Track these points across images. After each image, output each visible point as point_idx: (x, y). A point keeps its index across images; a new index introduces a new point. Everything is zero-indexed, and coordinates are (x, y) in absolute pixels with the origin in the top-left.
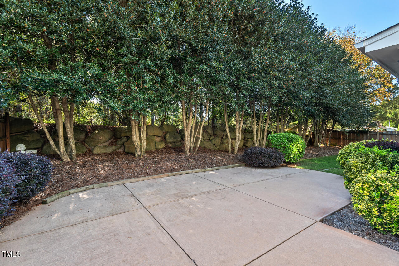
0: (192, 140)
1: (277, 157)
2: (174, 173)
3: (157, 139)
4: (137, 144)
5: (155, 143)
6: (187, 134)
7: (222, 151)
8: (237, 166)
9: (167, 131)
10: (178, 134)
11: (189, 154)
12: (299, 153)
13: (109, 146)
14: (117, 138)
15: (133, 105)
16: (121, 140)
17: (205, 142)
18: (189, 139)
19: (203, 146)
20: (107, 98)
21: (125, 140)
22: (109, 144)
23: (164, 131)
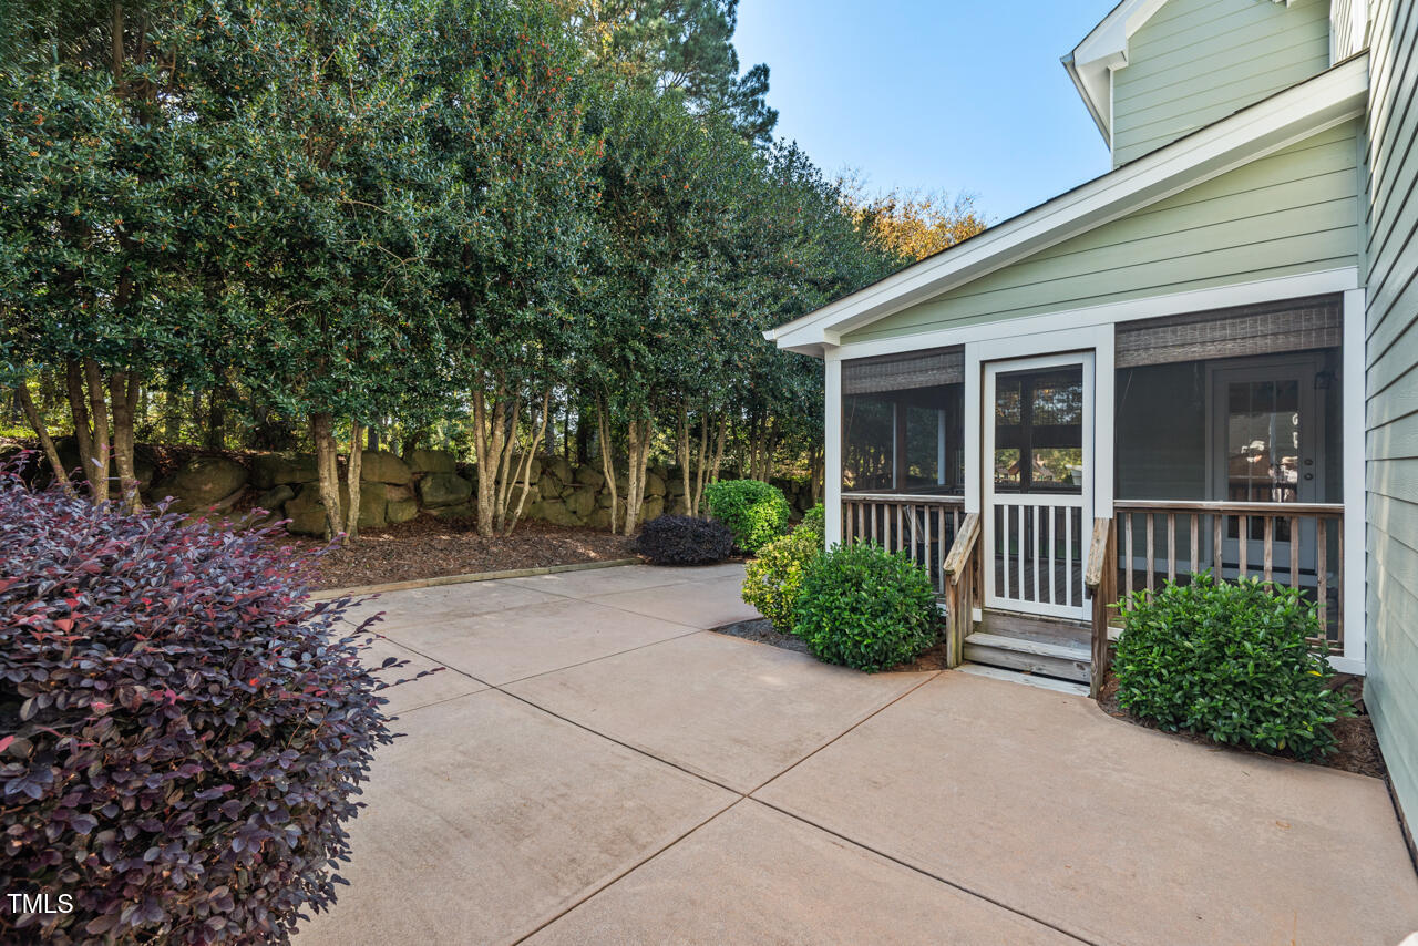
0: (502, 496)
1: (713, 536)
2: (444, 579)
3: (394, 495)
4: (335, 503)
5: (387, 506)
6: (485, 480)
7: (594, 529)
8: (619, 565)
9: (425, 470)
10: (462, 480)
11: (490, 534)
12: (772, 528)
13: (232, 511)
14: (259, 489)
15: (335, 402)
16: (274, 495)
17: (545, 504)
18: (492, 492)
19: (540, 516)
20: (267, 382)
21: (286, 493)
22: (234, 506)
23: (415, 469)
